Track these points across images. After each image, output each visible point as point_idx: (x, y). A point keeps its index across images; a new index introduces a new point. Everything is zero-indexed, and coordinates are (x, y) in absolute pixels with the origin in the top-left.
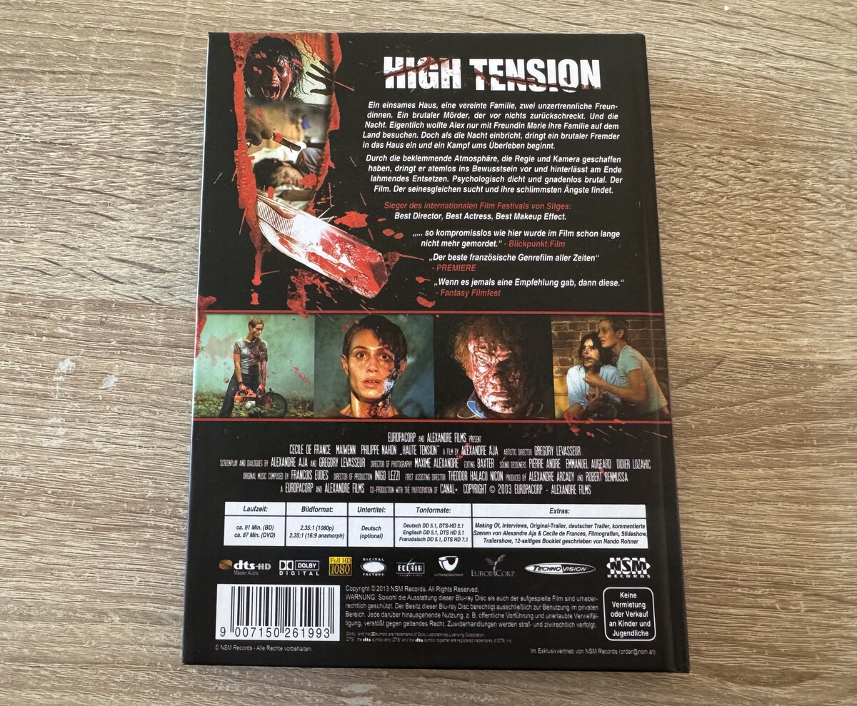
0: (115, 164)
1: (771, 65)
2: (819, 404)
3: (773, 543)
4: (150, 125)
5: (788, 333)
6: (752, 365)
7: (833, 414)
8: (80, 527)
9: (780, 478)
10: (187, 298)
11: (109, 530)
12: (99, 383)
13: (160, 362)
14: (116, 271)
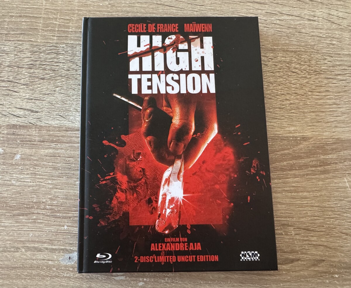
0: (17, 70)
1: (277, 18)
2: (298, 153)
3: (281, 209)
4: (30, 54)
5: (286, 125)
6: (272, 139)
7: (304, 157)
8: (8, 215)
9: (284, 183)
10: (47, 122)
11: (19, 215)
12: (13, 157)
13: (37, 148)
14: (18, 113)
